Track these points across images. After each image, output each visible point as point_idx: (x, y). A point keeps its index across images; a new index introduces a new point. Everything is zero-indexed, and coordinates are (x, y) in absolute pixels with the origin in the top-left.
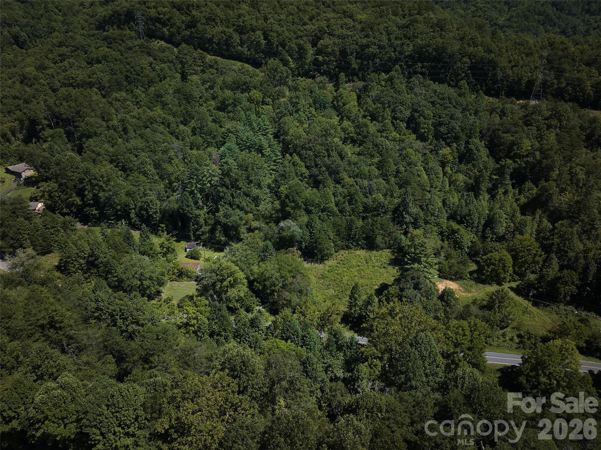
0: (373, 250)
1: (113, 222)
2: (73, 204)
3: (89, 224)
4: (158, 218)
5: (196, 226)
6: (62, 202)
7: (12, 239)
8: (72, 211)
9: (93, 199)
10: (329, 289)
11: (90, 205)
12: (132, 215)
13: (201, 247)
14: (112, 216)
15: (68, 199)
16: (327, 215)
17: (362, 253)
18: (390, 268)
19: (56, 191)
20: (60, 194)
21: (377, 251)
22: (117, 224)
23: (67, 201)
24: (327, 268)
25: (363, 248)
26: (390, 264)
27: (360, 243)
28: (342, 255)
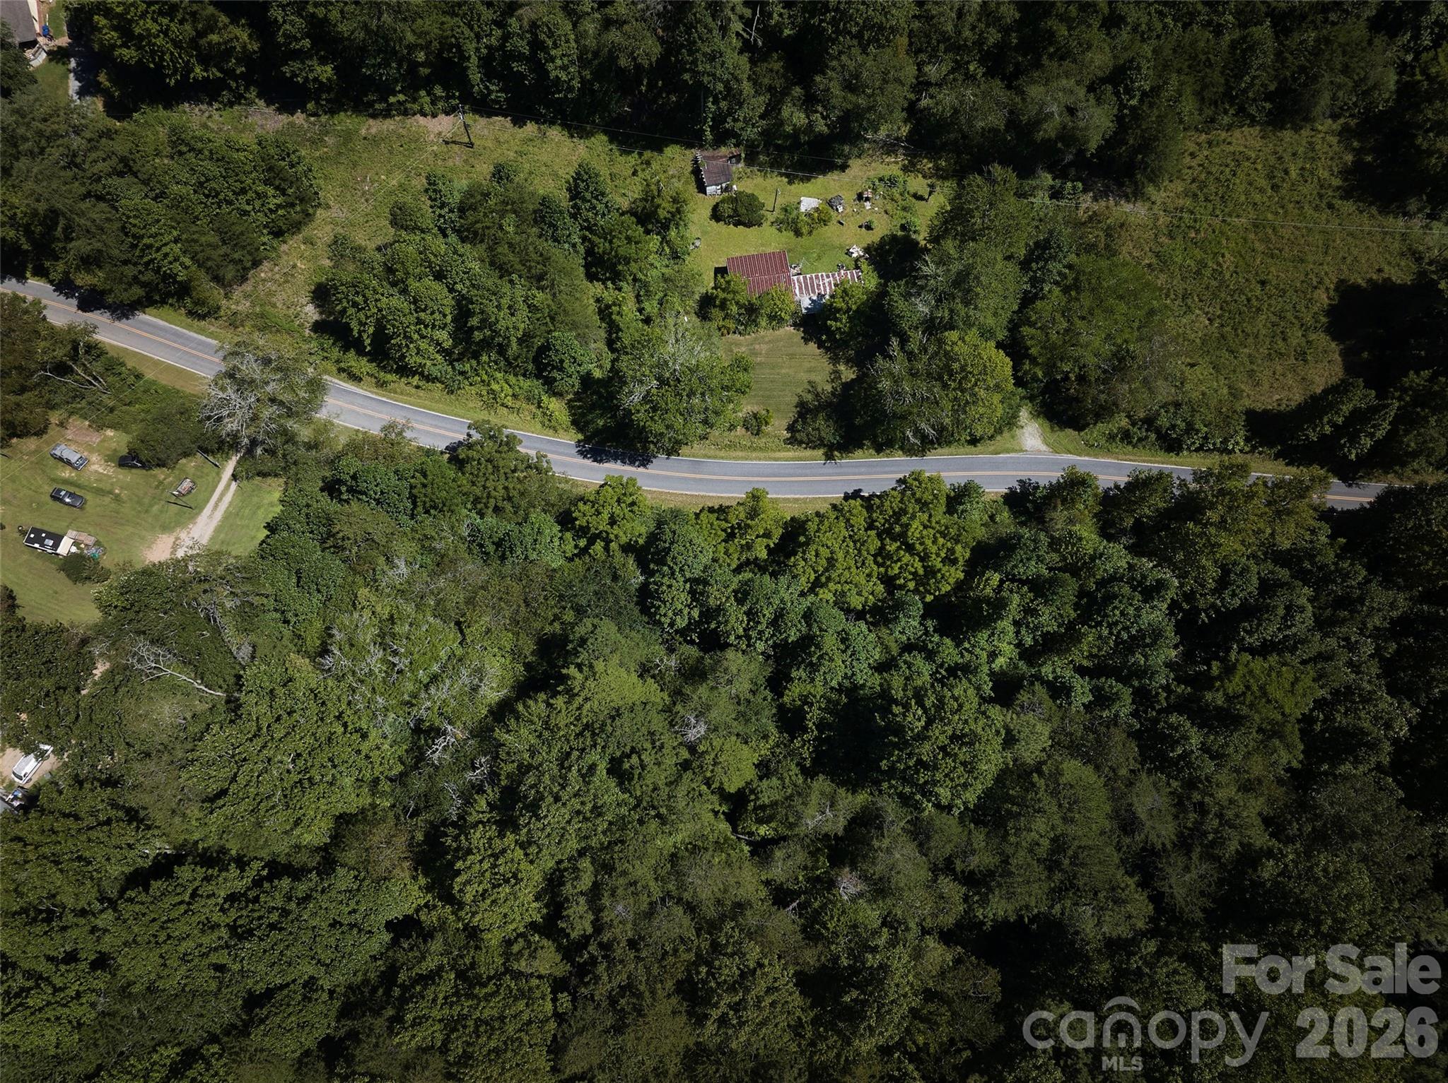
0: (1282, 128)
1: (401, 97)
2: (229, 52)
3: (310, 106)
4: (576, 84)
5: (723, 104)
6: (177, 44)
7: (126, 262)
8: (230, 73)
9: (308, 35)
10: (1189, 310)
11: (299, 55)
12: (475, 76)
13: (741, 165)
14: (396, 81)
15: (201, 34)
16: (1160, 13)
17: (1246, 139)
18: (1348, 207)
19: (143, 16)
20: (165, 21)
21: (1297, 129)
22: (415, 100)
23: (203, 42)
24: (1163, 220)
25: (1253, 122)
26: (1347, 194)
27: (1253, 110)
28: (1193, 155)
